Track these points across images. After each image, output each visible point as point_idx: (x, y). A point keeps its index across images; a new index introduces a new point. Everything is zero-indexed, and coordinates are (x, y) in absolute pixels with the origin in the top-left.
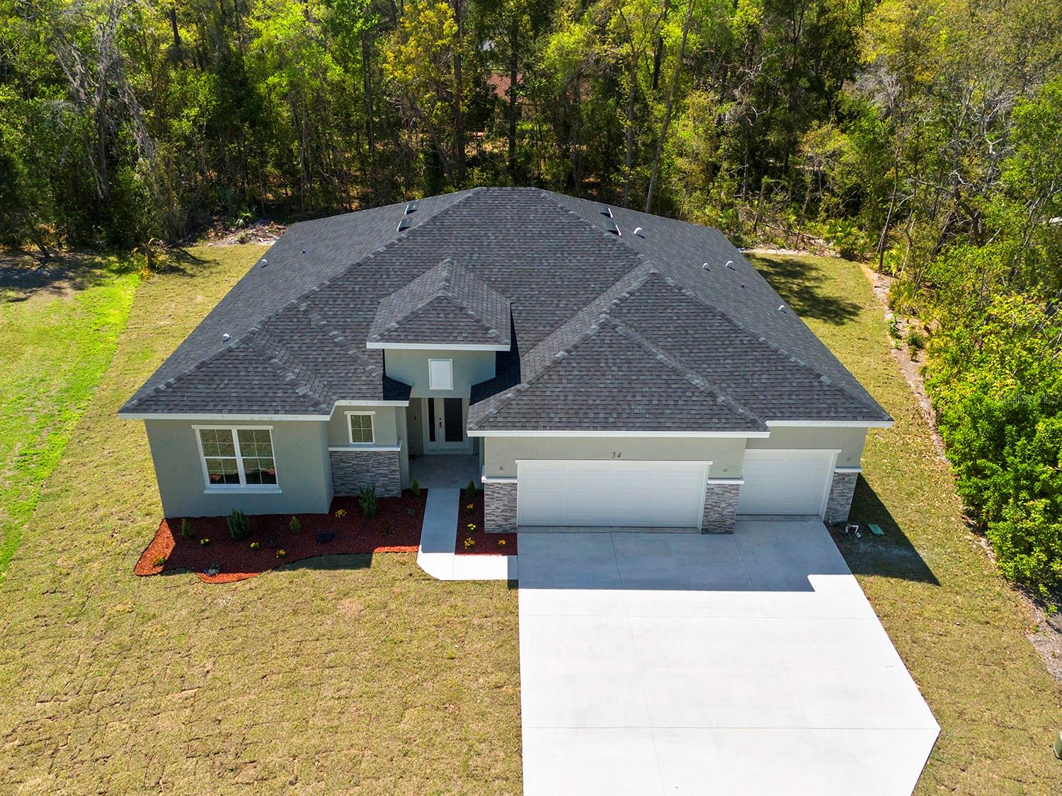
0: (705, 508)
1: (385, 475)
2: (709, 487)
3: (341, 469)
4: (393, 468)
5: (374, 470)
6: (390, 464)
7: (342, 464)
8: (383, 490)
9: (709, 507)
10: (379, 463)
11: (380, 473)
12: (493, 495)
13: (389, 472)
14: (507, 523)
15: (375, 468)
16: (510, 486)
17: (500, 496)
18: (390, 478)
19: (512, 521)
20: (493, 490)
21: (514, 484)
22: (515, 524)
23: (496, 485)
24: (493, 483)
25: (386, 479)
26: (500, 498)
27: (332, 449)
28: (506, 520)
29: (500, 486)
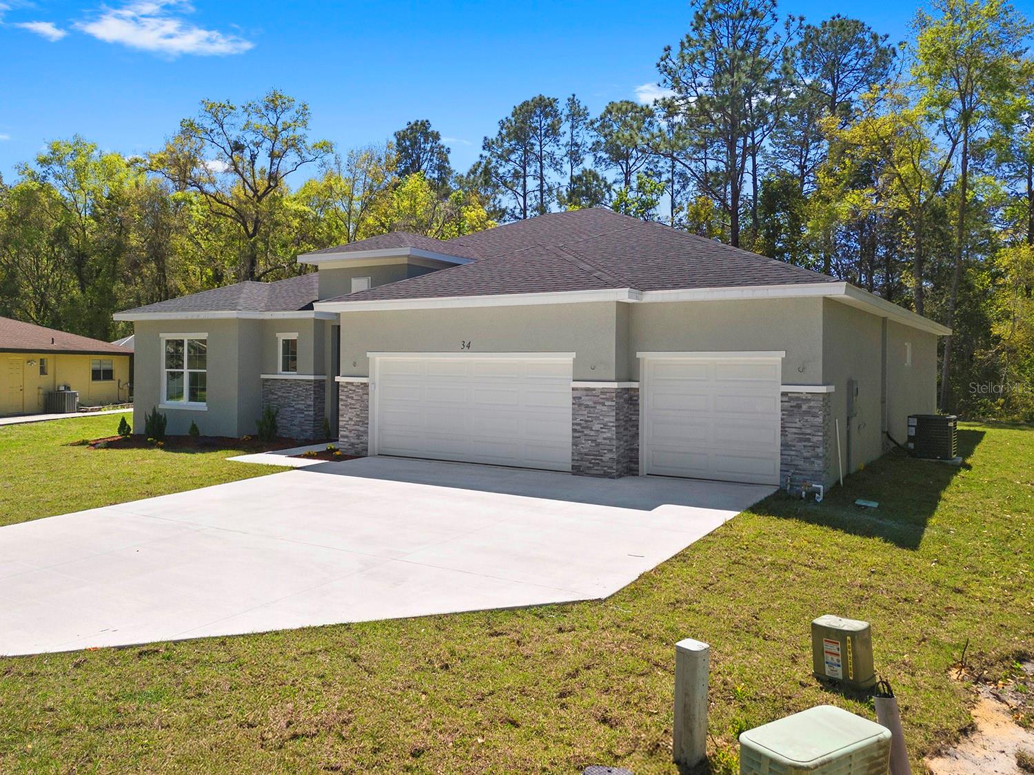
0: (574, 431)
1: (302, 411)
2: (577, 394)
3: (269, 401)
4: (308, 403)
5: (294, 403)
6: (306, 397)
7: (271, 396)
8: (299, 429)
9: (578, 428)
10: (298, 396)
11: (299, 409)
12: (346, 401)
13: (305, 407)
14: (359, 441)
15: (295, 401)
16: (362, 389)
17: (353, 402)
18: (305, 415)
19: (364, 439)
20: (347, 394)
21: (366, 385)
22: (367, 444)
23: (350, 387)
24: (347, 383)
25: (303, 416)
26: (353, 404)
27: (263, 376)
28: (358, 437)
29: (353, 388)
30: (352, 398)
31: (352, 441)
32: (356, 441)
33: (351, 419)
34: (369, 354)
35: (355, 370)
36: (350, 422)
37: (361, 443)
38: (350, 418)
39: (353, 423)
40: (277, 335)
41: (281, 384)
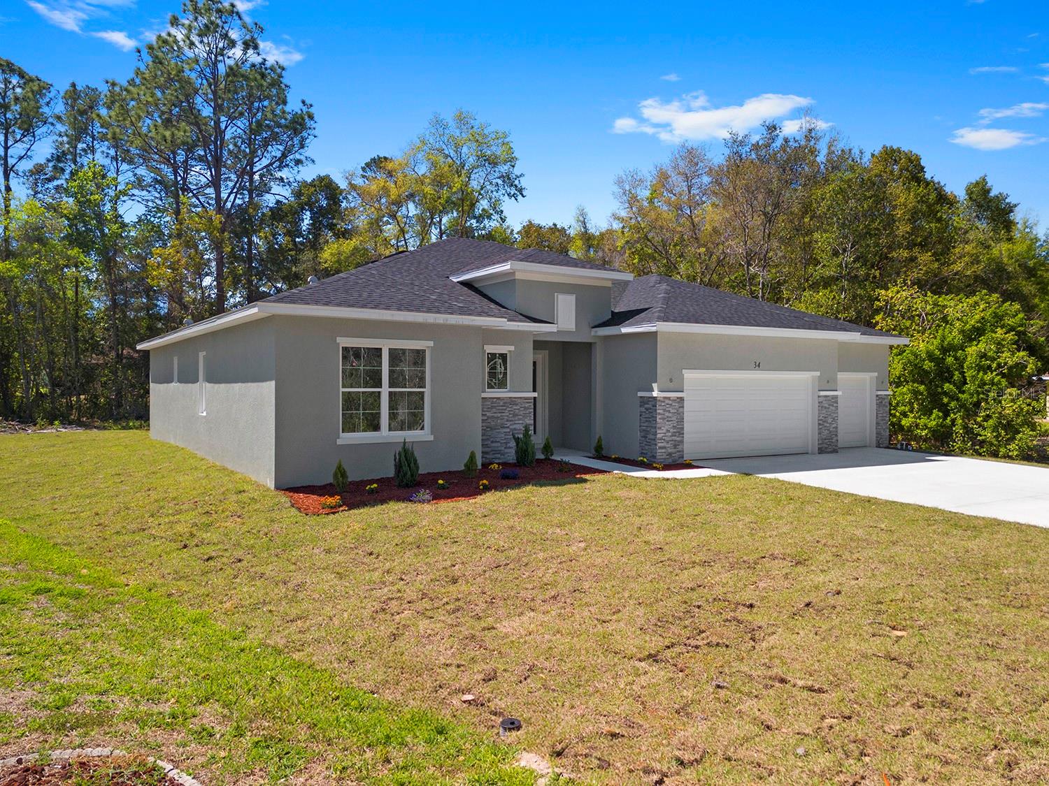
0: (819, 424)
2: (821, 399)
4: (527, 422)
5: (509, 424)
6: (525, 416)
9: (821, 422)
10: (515, 415)
12: (664, 414)
15: (510, 421)
16: (679, 402)
17: (670, 415)
20: (664, 408)
21: (682, 399)
23: (667, 401)
24: (665, 398)
28: (675, 446)
29: (670, 402)
30: (669, 412)
31: (670, 451)
32: (673, 450)
33: (668, 431)
34: (684, 372)
35: (671, 386)
36: (667, 434)
37: (678, 452)
39: (670, 434)
40: (484, 347)
41: (489, 403)
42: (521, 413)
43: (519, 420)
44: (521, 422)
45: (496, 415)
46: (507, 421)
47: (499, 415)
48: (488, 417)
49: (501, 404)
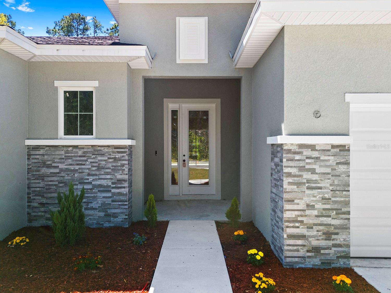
1: (106, 189)
3: (42, 177)
4: (119, 177)
5: (91, 179)
6: (115, 169)
7: (44, 170)
8: (102, 214)
10: (99, 168)
11: (100, 186)
12: (300, 176)
13: (113, 183)
14: (330, 243)
15: (93, 175)
17: (315, 177)
18: (114, 194)
19: (340, 239)
20: (302, 164)
22: (348, 246)
24: (302, 146)
25: (109, 195)
26: (316, 182)
27: (29, 142)
29: (315, 154)
30: (313, 171)
31: (315, 243)
34: (349, 97)
35: (318, 124)
36: (308, 212)
37: (335, 246)
38: (308, 205)
39: (315, 213)
40: (57, 83)
41: (63, 152)
42: (110, 165)
43: (107, 174)
44: (109, 177)
45: (72, 167)
46: (89, 175)
47: (77, 167)
48: (61, 170)
49: (80, 153)
